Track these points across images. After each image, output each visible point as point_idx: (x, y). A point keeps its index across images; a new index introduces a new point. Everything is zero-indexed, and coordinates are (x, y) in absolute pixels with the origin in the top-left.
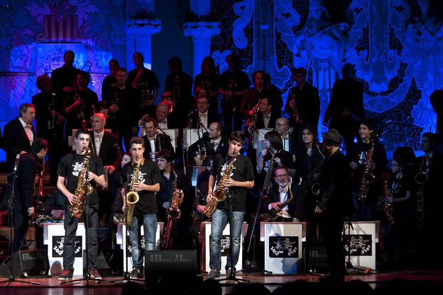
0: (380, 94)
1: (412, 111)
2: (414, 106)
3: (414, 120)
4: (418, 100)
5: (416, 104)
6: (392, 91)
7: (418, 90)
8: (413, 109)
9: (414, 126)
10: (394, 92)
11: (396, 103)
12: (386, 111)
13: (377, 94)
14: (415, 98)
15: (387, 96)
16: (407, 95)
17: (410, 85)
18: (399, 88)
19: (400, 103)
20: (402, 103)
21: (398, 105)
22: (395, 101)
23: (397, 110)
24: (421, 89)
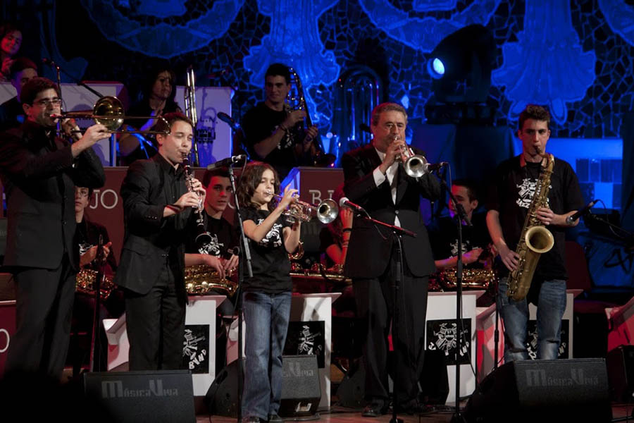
0: (167, 21)
1: (245, 58)
2: (252, 48)
3: (251, 77)
4: (261, 36)
5: (257, 42)
6: (196, 16)
7: (261, 16)
8: (247, 54)
9: (251, 87)
10: (201, 17)
11: (205, 40)
12: (182, 55)
13: (159, 21)
14: (254, 31)
15: (183, 25)
16: (233, 26)
17: (242, 5)
18: (213, 9)
19: (214, 41)
20: (221, 40)
21: (210, 44)
22: (204, 36)
23: (207, 53)
24: (271, 15)
